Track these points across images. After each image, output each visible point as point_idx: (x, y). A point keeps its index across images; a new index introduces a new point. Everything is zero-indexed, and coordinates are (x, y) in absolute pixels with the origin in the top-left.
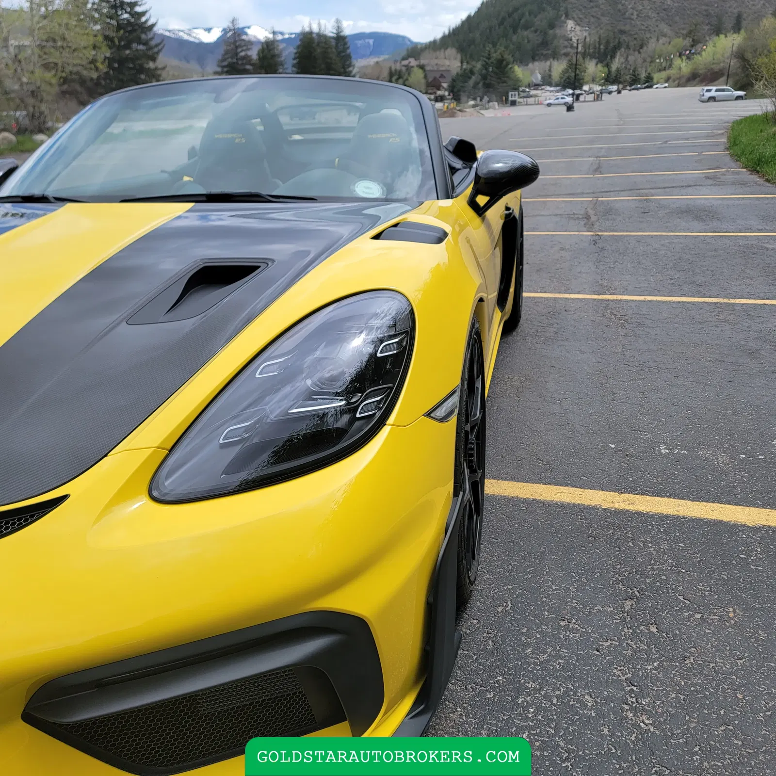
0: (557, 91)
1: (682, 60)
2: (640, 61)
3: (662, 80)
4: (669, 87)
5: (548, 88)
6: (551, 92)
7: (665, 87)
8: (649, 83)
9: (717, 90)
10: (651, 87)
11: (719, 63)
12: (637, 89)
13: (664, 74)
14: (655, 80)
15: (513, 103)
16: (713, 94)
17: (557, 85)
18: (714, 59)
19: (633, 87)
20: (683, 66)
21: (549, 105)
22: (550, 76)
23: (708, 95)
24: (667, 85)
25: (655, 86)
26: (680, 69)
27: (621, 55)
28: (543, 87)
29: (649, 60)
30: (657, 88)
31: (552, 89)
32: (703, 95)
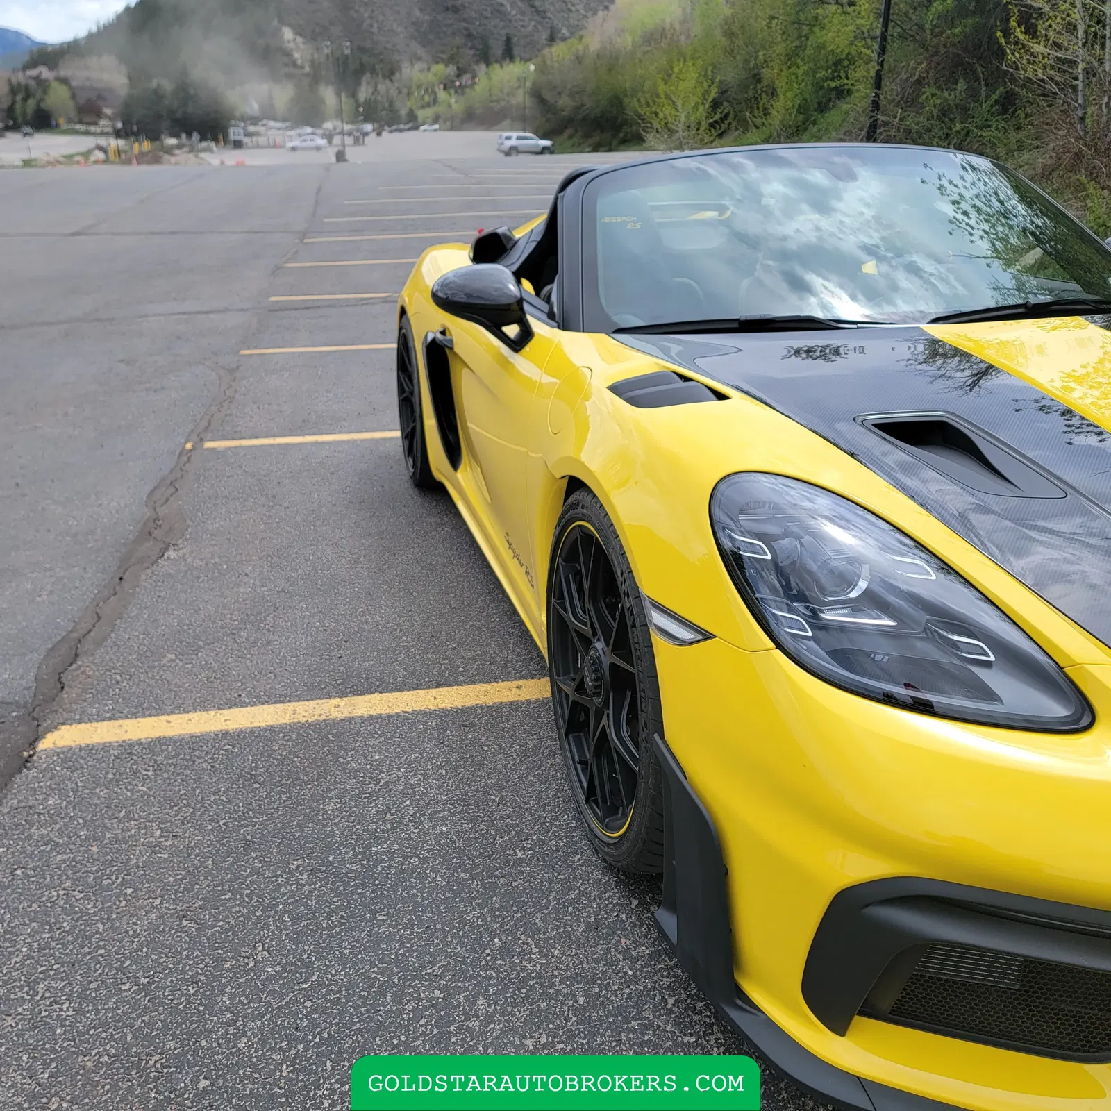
0: (287, 129)
1: (450, 94)
2: (393, 92)
3: (429, 120)
4: (440, 129)
5: (272, 123)
6: (279, 129)
7: (435, 130)
8: (413, 122)
9: (518, 138)
10: (416, 128)
11: (497, 101)
12: (400, 131)
13: (429, 112)
14: (420, 119)
15: (238, 145)
16: (513, 142)
17: (284, 120)
18: (490, 95)
19: (394, 127)
20: (453, 103)
21: (294, 149)
22: (272, 106)
23: (509, 143)
24: (437, 126)
25: (422, 128)
26: (450, 106)
27: (368, 83)
28: (264, 122)
29: (405, 91)
30: (425, 130)
31: (278, 125)
32: (502, 144)
